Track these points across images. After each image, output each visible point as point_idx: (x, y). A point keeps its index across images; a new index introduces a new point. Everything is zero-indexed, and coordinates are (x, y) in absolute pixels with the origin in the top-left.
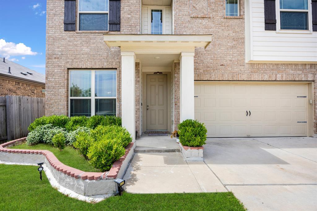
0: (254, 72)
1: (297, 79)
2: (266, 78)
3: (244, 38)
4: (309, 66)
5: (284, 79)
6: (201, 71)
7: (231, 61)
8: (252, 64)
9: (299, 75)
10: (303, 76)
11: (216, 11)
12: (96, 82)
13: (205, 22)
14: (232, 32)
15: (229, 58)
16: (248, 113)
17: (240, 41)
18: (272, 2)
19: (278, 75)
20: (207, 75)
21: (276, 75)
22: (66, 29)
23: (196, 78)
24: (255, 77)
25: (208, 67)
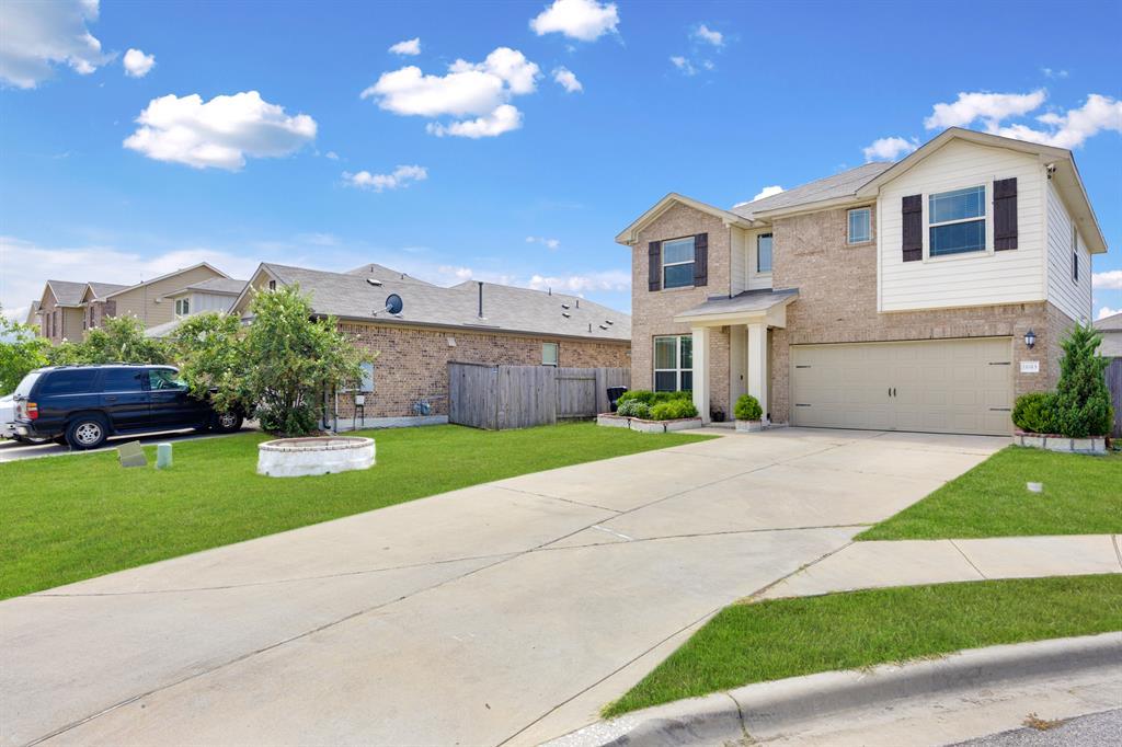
0: (894, 327)
1: (974, 334)
2: (914, 334)
3: (875, 275)
4: (1001, 310)
5: (948, 335)
6: (809, 330)
7: (854, 312)
8: (889, 315)
9: (979, 326)
10: (986, 328)
11: (833, 240)
12: (682, 352)
13: (814, 259)
14: (855, 268)
15: (850, 308)
16: (892, 392)
17: (869, 280)
18: (915, 215)
19: (936, 330)
20: (817, 339)
21: (932, 330)
22: (651, 290)
23: (801, 342)
24: (895, 334)
25: (818, 324)
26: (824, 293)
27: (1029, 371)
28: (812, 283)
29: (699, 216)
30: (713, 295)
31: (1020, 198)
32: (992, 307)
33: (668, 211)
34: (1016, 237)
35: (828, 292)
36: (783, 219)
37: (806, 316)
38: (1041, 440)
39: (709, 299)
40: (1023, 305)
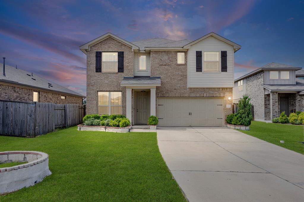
0: (192, 93)
1: (215, 96)
2: (198, 95)
3: (186, 75)
4: (222, 89)
5: (208, 96)
6: (164, 92)
7: (179, 87)
8: (191, 89)
9: (216, 94)
10: (218, 94)
13: (166, 67)
14: (180, 72)
15: (178, 85)
16: (190, 114)
17: (184, 77)
18: (200, 57)
19: (204, 94)
20: (167, 95)
21: (203, 94)
22: (97, 71)
23: (162, 96)
24: (192, 95)
25: (168, 90)
26: (169, 79)
27: (229, 107)
28: (165, 76)
29: (120, 44)
30: (126, 77)
31: (227, 57)
32: (219, 88)
33: (105, 40)
34: (227, 68)
35: (171, 79)
36: (155, 51)
37: (163, 87)
38: (239, 127)
39: (124, 78)
40: (227, 88)
